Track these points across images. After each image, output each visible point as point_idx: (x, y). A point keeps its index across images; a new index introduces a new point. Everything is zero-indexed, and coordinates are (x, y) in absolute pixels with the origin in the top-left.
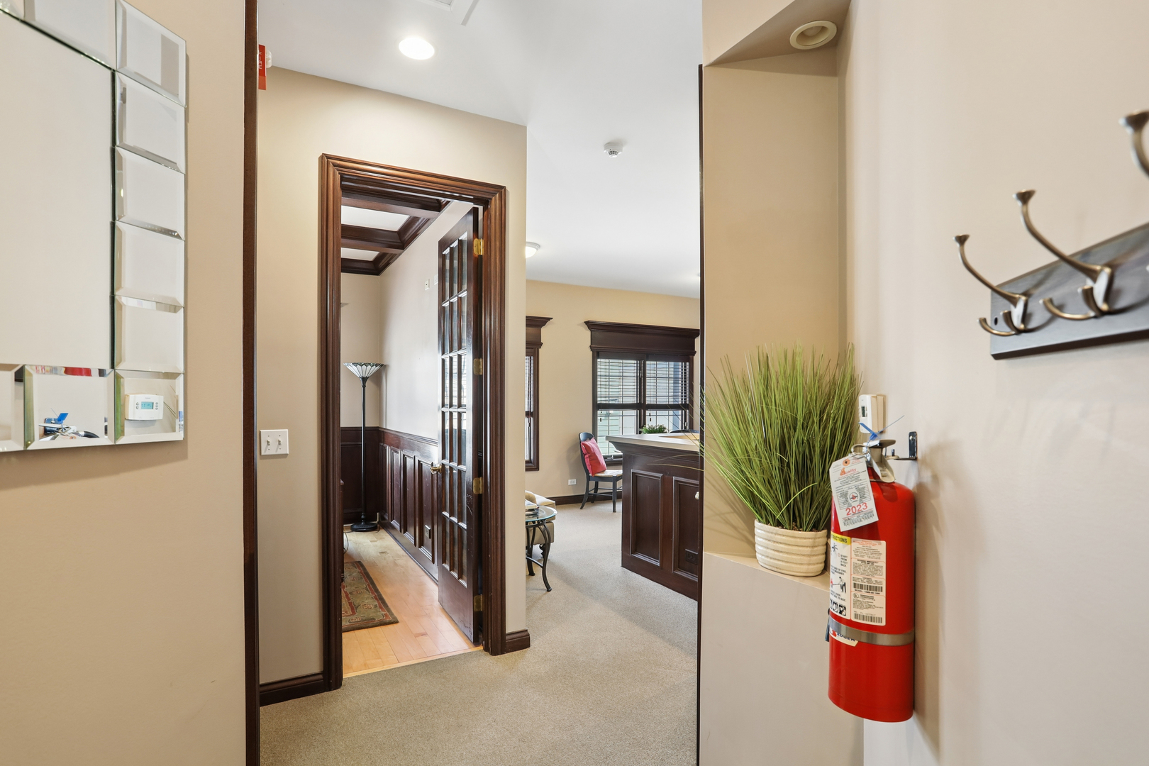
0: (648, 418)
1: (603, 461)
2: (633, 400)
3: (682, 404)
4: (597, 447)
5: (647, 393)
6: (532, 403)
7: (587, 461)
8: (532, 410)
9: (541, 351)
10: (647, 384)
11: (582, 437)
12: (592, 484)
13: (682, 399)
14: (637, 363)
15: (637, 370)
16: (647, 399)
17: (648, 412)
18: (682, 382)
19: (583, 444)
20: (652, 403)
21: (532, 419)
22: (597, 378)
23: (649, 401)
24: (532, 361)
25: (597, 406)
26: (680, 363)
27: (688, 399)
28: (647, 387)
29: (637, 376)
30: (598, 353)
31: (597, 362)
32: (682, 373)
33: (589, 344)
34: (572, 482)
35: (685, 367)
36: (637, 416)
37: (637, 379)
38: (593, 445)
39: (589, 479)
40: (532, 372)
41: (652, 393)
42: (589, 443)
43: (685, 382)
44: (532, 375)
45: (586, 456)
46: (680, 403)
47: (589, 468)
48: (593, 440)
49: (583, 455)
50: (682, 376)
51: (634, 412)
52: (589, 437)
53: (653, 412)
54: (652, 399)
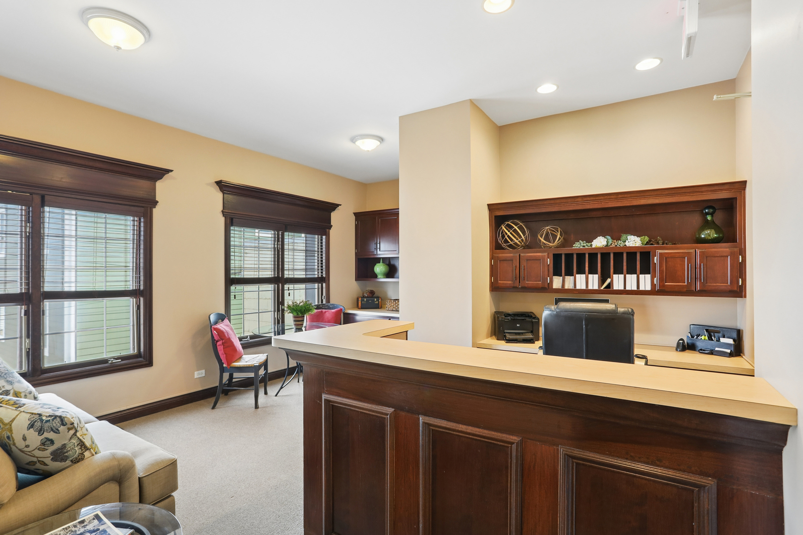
0: (286, 293)
1: (238, 345)
2: (269, 274)
3: (318, 277)
4: (232, 329)
5: (285, 266)
6: (142, 278)
7: (220, 349)
8: (142, 288)
9: (156, 212)
10: (285, 256)
11: (213, 318)
12: (226, 376)
13: (318, 273)
14: (275, 234)
15: (275, 241)
16: (286, 272)
17: (286, 287)
18: (318, 255)
19: (215, 329)
20: (290, 276)
21: (142, 299)
22: (230, 249)
23: (287, 274)
24: (142, 224)
25: (230, 281)
26: (317, 236)
27: (324, 273)
28: (285, 260)
29: (274, 248)
30: (232, 219)
31: (230, 230)
32: (318, 246)
33: (221, 208)
34: (199, 374)
35: (322, 240)
36: (275, 290)
37: (275, 251)
38: (227, 329)
39: (222, 370)
40: (142, 238)
41: (290, 267)
42: (222, 326)
43: (322, 255)
44: (142, 243)
45: (218, 343)
46: (316, 276)
47: (223, 357)
48: (226, 321)
49: (214, 343)
50: (318, 249)
51: (270, 287)
52: (221, 318)
53: (291, 286)
54: (290, 273)
